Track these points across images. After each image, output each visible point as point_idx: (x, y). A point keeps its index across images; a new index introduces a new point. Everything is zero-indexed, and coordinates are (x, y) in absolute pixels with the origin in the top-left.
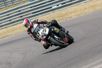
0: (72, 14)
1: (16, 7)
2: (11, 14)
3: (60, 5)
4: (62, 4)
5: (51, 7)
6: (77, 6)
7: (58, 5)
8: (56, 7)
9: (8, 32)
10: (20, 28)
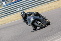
5: (16, 10)
6: (31, 10)
8: (19, 10)
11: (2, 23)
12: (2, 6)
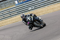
0: (40, 13)
1: (7, 9)
2: (4, 13)
3: (33, 8)
4: (34, 7)
5: (28, 9)
6: (43, 9)
7: (32, 8)
8: (31, 9)
9: (3, 23)
10: (9, 21)
11: (14, 22)
12: (14, 5)
